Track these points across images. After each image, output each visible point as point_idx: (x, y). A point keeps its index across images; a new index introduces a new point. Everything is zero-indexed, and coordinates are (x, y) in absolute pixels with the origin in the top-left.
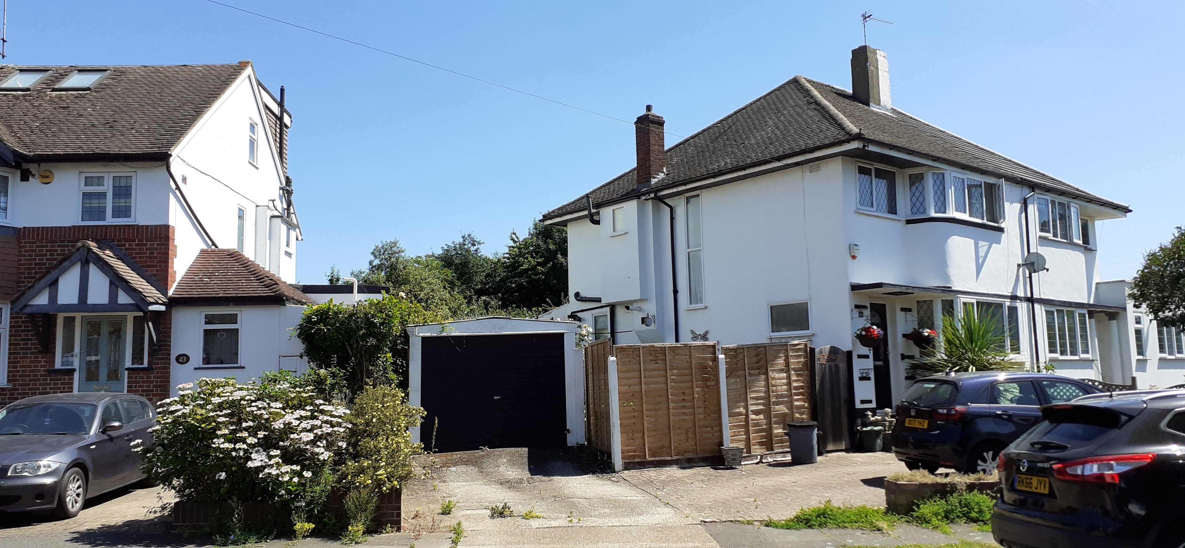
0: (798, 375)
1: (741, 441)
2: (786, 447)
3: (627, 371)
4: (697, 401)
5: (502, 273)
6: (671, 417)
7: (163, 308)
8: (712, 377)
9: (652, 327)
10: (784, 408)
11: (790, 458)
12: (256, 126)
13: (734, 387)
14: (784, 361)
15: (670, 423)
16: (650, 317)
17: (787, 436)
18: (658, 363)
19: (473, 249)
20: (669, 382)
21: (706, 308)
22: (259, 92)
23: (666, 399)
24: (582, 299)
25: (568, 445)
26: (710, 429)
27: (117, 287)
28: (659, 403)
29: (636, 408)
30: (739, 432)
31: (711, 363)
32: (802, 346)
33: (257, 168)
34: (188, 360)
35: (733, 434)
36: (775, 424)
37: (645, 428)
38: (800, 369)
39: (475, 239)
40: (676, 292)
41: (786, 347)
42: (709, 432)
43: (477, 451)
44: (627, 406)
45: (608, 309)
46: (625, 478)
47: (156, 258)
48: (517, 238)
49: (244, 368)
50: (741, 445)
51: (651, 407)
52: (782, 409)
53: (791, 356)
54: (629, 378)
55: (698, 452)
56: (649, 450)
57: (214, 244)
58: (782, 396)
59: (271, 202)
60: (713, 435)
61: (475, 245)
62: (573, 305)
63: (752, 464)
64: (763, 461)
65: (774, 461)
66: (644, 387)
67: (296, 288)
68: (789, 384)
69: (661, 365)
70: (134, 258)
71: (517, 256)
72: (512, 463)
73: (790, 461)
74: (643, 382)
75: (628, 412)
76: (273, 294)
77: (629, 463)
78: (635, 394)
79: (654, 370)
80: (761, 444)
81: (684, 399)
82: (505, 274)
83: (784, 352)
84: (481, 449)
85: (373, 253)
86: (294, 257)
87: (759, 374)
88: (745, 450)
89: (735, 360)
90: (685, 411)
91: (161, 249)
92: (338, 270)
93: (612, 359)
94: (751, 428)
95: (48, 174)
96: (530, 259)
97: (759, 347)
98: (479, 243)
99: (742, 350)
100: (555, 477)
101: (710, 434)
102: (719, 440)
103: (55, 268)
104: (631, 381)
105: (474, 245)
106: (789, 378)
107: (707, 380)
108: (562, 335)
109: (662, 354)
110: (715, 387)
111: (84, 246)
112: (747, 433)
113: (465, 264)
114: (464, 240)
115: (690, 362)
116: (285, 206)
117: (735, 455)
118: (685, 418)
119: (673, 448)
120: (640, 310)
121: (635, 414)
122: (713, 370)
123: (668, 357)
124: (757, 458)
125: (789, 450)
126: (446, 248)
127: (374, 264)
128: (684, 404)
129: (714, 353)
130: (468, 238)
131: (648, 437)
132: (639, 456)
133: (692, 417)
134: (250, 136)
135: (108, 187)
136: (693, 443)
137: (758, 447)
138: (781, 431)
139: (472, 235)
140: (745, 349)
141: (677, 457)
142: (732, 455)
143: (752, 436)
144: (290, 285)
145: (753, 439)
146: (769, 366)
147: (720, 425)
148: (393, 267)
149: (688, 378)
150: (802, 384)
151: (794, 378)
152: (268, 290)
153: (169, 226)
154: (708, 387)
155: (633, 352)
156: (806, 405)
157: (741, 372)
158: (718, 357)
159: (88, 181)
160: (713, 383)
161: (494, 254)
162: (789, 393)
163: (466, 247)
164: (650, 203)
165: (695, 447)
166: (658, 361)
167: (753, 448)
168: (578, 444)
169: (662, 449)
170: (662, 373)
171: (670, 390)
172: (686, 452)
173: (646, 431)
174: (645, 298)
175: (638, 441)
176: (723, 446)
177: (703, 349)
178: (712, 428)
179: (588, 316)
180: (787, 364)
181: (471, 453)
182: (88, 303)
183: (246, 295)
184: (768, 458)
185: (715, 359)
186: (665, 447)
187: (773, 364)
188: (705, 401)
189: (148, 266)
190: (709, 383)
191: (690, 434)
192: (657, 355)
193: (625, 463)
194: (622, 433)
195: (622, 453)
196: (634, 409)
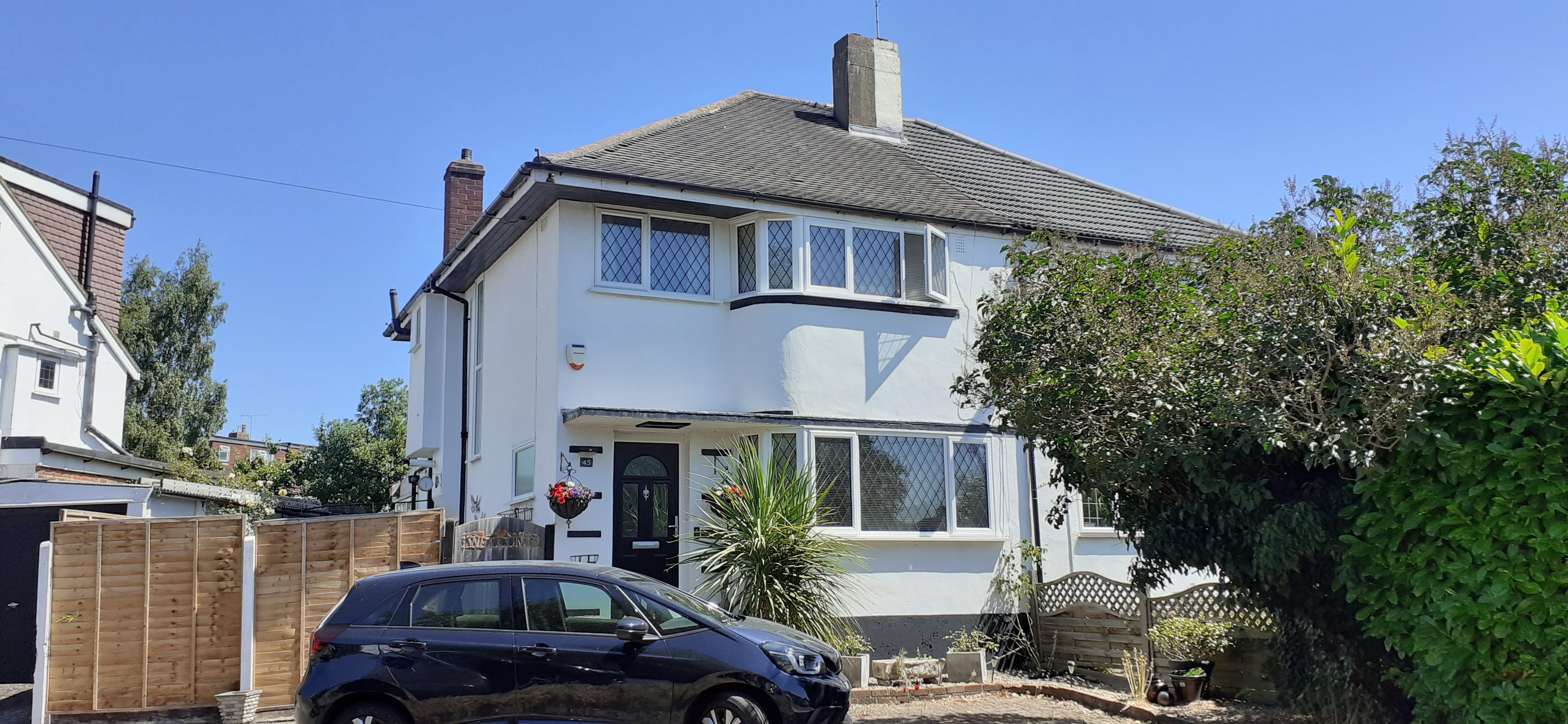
1: (283, 681)
3: (73, 565)
4: (197, 614)
6: (146, 641)
8: (231, 573)
13: (274, 590)
14: (389, 544)
15: (143, 650)
18: (130, 551)
20: (149, 583)
21: (480, 458)
23: (140, 610)
26: (217, 662)
28: (127, 617)
29: (82, 626)
30: (277, 666)
31: (231, 550)
32: (429, 520)
37: (96, 659)
40: (464, 435)
42: (216, 666)
44: (67, 621)
50: (282, 688)
51: (110, 624)
54: (75, 577)
55: (192, 699)
56: (102, 695)
59: (34, 327)
60: (224, 671)
66: (100, 591)
69: (135, 554)
74: (98, 583)
75: (64, 633)
77: (60, 716)
78: (82, 601)
79: (123, 563)
81: (173, 611)
83: (389, 529)
87: (331, 567)
90: (174, 630)
93: (47, 545)
97: (336, 522)
99: (297, 528)
101: (218, 670)
102: (234, 681)
104: (79, 582)
107: (220, 578)
110: (236, 590)
112: (295, 668)
115: (190, 548)
118: (174, 642)
121: (81, 636)
122: (232, 563)
123: (149, 541)
128: (174, 619)
129: (239, 532)
131: (99, 674)
132: (81, 706)
133: (186, 641)
136: (186, 685)
140: (305, 525)
141: (152, 708)
146: (351, 555)
147: (237, 654)
149: (186, 575)
154: (221, 590)
157: (292, 565)
158: (244, 540)
164: (445, 300)
165: (188, 692)
166: (132, 548)
169: (125, 693)
170: (137, 567)
171: (148, 596)
172: (171, 699)
173: (97, 664)
175: (81, 681)
177: (219, 527)
178: (223, 660)
180: (394, 550)
185: (239, 544)
186: (131, 691)
187: (363, 551)
188: (212, 614)
190: (222, 584)
191: (180, 670)
192: (131, 538)
193: (53, 716)
194: (51, 666)
195: (49, 699)
196: (79, 627)
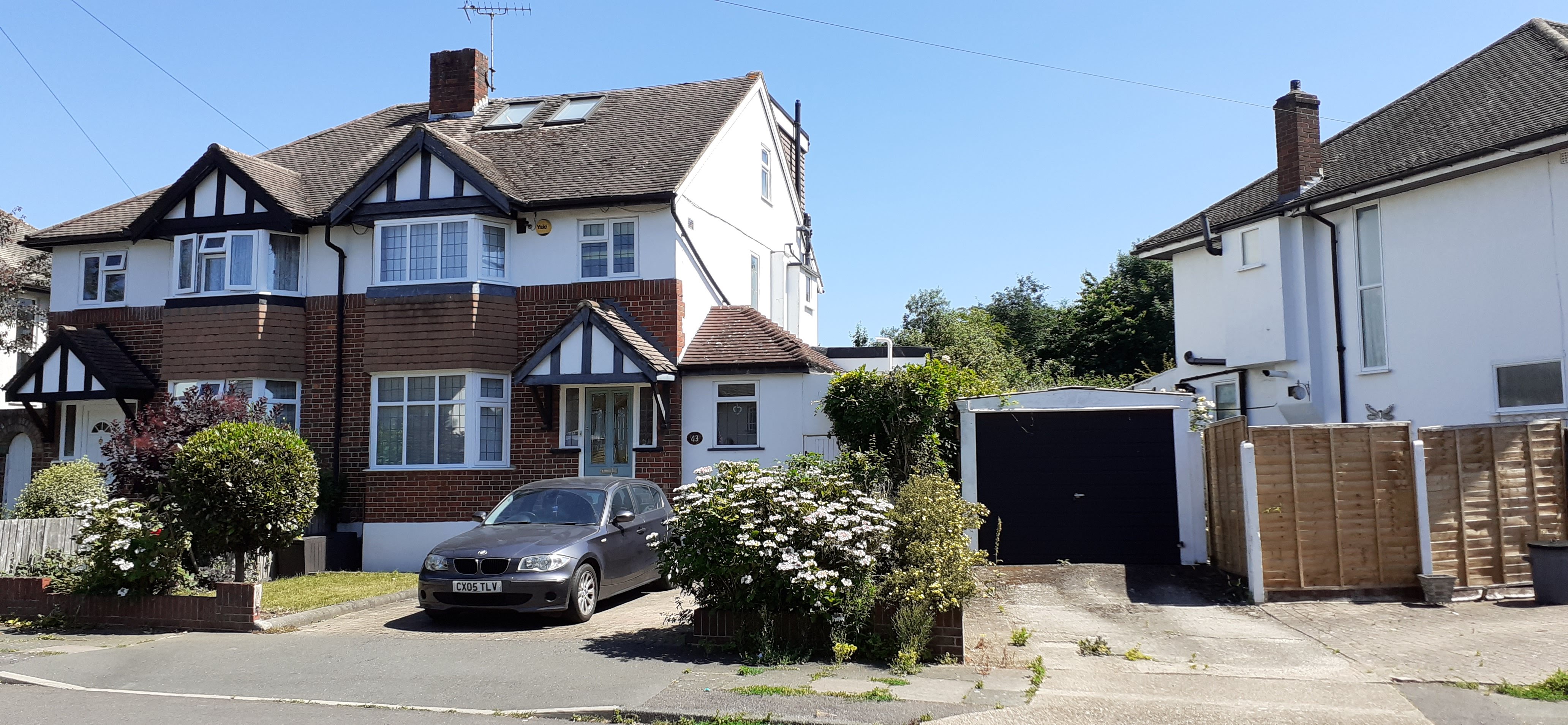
0: (1544, 472)
1: (1451, 567)
2: (1525, 578)
3: (1271, 463)
4: (1379, 507)
5: (1075, 328)
6: (1339, 530)
7: (672, 378)
8: (1403, 473)
9: (1305, 400)
10: (1522, 520)
11: (1533, 595)
12: (768, 153)
13: (1439, 488)
14: (1522, 449)
15: (1336, 537)
16: (1301, 385)
17: (1529, 561)
18: (1317, 452)
19: (1034, 296)
20: (1335, 480)
21: (1390, 371)
22: (772, 109)
23: (1330, 503)
24: (1196, 361)
25: (1183, 563)
26: (1400, 549)
27: (622, 354)
28: (1320, 509)
29: (1285, 516)
30: (1448, 553)
31: (1401, 453)
32: (1552, 428)
33: (771, 206)
34: (701, 440)
35: (1437, 557)
36: (1508, 543)
37: (1299, 544)
38: (1549, 463)
39: (1037, 283)
40: (1341, 349)
41: (1524, 430)
42: (1399, 553)
43: (1054, 565)
44: (1271, 512)
45: (1236, 375)
46: (1269, 612)
47: (662, 318)
48: (1094, 280)
49: (763, 449)
50: (1451, 573)
51: (1307, 514)
52: (1519, 521)
53: (1534, 442)
54: (1273, 474)
55: (1382, 580)
56: (1306, 575)
57: (725, 300)
58: (1518, 502)
59: (788, 246)
60: (1405, 557)
61: (1037, 291)
62: (1183, 370)
63: (1469, 601)
64: (1488, 597)
65: (1505, 598)
66: (1296, 486)
67: (819, 351)
68: (1530, 484)
69: (1322, 455)
70: (640, 319)
71: (1095, 303)
72: (1104, 584)
73: (1534, 599)
74: (1294, 478)
75: (1272, 521)
76: (795, 359)
77: (1274, 592)
78: (1282, 495)
79: (1310, 462)
80: (1484, 572)
81: (1358, 505)
82: (1078, 329)
83: (1520, 436)
84: (1060, 563)
85: (908, 307)
86: (815, 313)
87: (1480, 469)
88: (1457, 581)
89: (1440, 449)
90: (1360, 521)
91: (668, 308)
92: (865, 329)
93: (1247, 445)
94: (1467, 549)
95: (545, 223)
96: (1113, 307)
97: (1481, 429)
98: (1042, 288)
99: (1451, 435)
100: (1167, 606)
101: (1402, 556)
102: (1416, 565)
103: (557, 332)
104: (1276, 478)
105: (1035, 291)
106: (1530, 475)
107: (1395, 477)
108: (1170, 411)
109: (1324, 439)
110: (1409, 488)
111: (585, 306)
112: (1461, 555)
113: (1023, 317)
114: (1022, 285)
115: (1367, 451)
116: (804, 251)
117: (1442, 587)
118: (1361, 531)
119: (1342, 573)
120: (1286, 375)
121: (1283, 524)
122: (1405, 463)
123: (1333, 444)
124: (1477, 593)
125: (1531, 582)
126: (998, 297)
127: (909, 320)
128: (1360, 512)
129: (1406, 437)
130: (1027, 282)
131: (1303, 556)
132: (1289, 584)
133: (1372, 530)
134: (763, 167)
135: (608, 237)
136: (1374, 568)
137: (1478, 576)
138: (1517, 554)
139: (1032, 278)
140: (1457, 432)
141: (1349, 587)
142: (1437, 587)
143: (1469, 560)
144: (812, 348)
145: (1472, 565)
146: (1496, 458)
147: (1416, 543)
148: (933, 323)
149: (1366, 474)
150: (1552, 485)
151: (1538, 475)
152: (789, 354)
153: (676, 280)
154: (1396, 487)
155: (1279, 436)
156: (1560, 516)
157: (1450, 467)
158: (1412, 443)
159: (588, 230)
160: (1405, 482)
161: (1062, 303)
162: (1531, 499)
163: (1024, 294)
164: (1299, 223)
165: (1376, 574)
166: (1318, 450)
167: (1470, 578)
168: (1196, 563)
169: (1325, 574)
170: (1325, 466)
171: (1336, 491)
172: (1362, 580)
173: (1300, 548)
174: (1293, 359)
175: (1289, 562)
176: (1422, 574)
177: (1389, 432)
178: (1404, 547)
179: (1205, 385)
180: (1527, 455)
181: (1046, 567)
182: (592, 372)
183: (763, 361)
184: (1496, 594)
185: (1408, 447)
186: (1331, 572)
187: (1504, 454)
188: (1392, 508)
189: (654, 329)
190: (1398, 482)
191: (1369, 556)
192: (1317, 441)
193: (1269, 592)
194: (1263, 550)
195: (1265, 578)
196: (1281, 517)
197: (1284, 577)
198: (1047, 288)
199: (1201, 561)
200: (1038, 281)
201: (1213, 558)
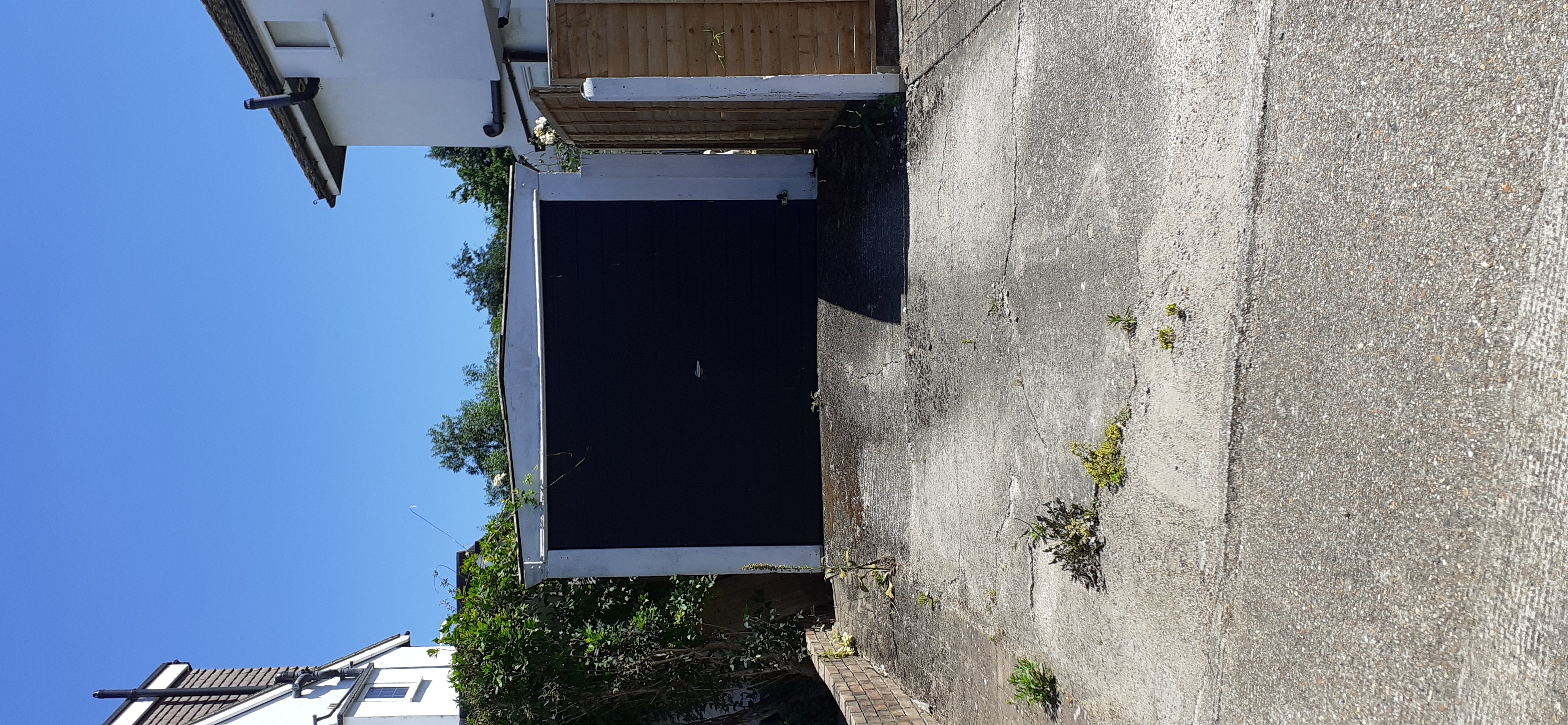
3: (626, 46)
19: (476, 261)
24: (497, 121)
25: (816, 198)
39: (461, 257)
43: (821, 419)
44: (723, 51)
45: (516, 66)
46: (925, 69)
48: (461, 188)
61: (470, 257)
62: (514, 139)
72: (860, 354)
75: (742, 49)
77: (879, 53)
78: (689, 26)
84: (817, 408)
85: (456, 469)
93: (588, 89)
98: (466, 251)
100: (910, 265)
105: (470, 260)
108: (544, 206)
114: (463, 274)
132: (863, 22)
139: (455, 262)
155: (569, 26)
161: (489, 223)
163: (474, 271)
168: (813, 174)
181: (826, 437)
193: (879, 63)
194: (797, 71)
195: (852, 71)
196: (732, 31)
197: (851, 32)
198: (466, 245)
199: (810, 167)
200: (458, 256)
201: (805, 145)
